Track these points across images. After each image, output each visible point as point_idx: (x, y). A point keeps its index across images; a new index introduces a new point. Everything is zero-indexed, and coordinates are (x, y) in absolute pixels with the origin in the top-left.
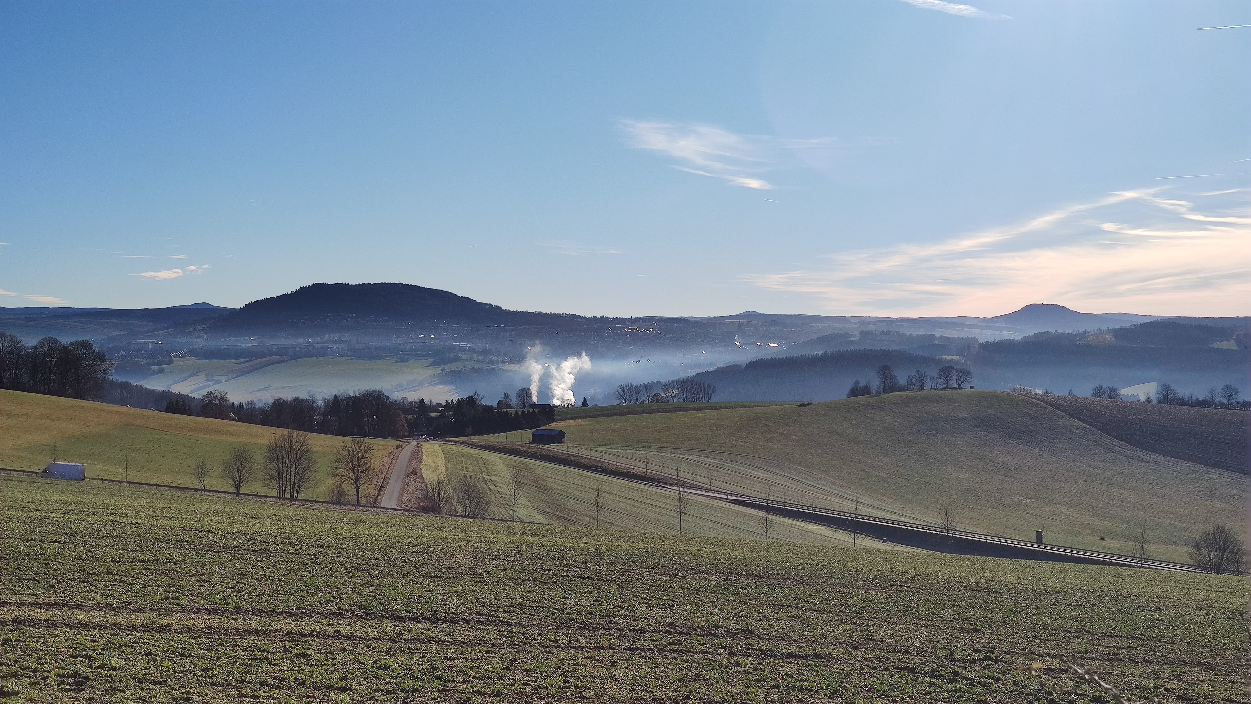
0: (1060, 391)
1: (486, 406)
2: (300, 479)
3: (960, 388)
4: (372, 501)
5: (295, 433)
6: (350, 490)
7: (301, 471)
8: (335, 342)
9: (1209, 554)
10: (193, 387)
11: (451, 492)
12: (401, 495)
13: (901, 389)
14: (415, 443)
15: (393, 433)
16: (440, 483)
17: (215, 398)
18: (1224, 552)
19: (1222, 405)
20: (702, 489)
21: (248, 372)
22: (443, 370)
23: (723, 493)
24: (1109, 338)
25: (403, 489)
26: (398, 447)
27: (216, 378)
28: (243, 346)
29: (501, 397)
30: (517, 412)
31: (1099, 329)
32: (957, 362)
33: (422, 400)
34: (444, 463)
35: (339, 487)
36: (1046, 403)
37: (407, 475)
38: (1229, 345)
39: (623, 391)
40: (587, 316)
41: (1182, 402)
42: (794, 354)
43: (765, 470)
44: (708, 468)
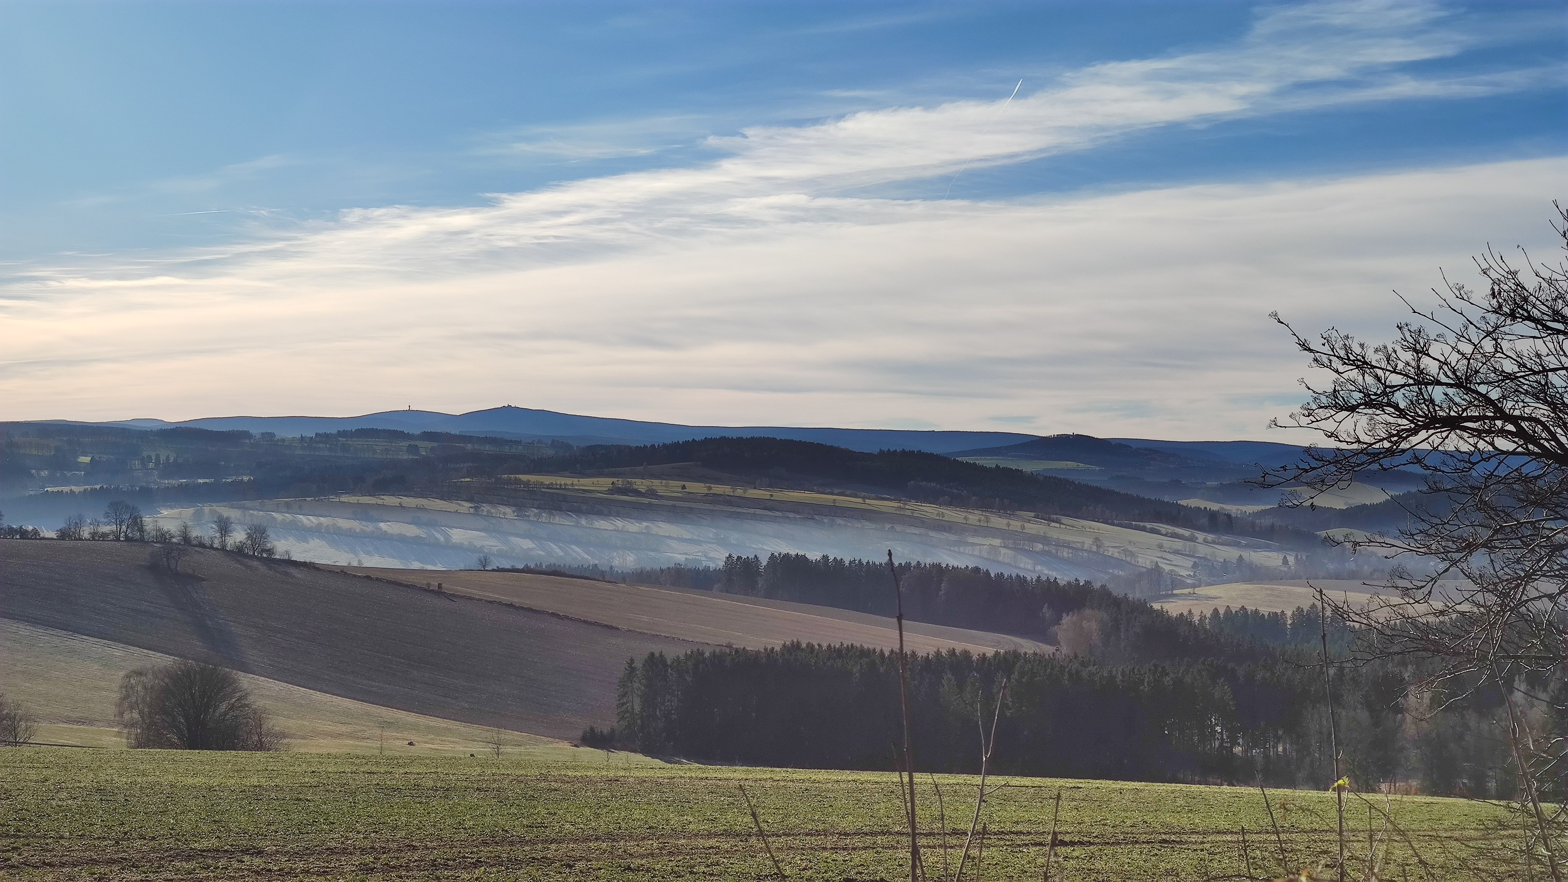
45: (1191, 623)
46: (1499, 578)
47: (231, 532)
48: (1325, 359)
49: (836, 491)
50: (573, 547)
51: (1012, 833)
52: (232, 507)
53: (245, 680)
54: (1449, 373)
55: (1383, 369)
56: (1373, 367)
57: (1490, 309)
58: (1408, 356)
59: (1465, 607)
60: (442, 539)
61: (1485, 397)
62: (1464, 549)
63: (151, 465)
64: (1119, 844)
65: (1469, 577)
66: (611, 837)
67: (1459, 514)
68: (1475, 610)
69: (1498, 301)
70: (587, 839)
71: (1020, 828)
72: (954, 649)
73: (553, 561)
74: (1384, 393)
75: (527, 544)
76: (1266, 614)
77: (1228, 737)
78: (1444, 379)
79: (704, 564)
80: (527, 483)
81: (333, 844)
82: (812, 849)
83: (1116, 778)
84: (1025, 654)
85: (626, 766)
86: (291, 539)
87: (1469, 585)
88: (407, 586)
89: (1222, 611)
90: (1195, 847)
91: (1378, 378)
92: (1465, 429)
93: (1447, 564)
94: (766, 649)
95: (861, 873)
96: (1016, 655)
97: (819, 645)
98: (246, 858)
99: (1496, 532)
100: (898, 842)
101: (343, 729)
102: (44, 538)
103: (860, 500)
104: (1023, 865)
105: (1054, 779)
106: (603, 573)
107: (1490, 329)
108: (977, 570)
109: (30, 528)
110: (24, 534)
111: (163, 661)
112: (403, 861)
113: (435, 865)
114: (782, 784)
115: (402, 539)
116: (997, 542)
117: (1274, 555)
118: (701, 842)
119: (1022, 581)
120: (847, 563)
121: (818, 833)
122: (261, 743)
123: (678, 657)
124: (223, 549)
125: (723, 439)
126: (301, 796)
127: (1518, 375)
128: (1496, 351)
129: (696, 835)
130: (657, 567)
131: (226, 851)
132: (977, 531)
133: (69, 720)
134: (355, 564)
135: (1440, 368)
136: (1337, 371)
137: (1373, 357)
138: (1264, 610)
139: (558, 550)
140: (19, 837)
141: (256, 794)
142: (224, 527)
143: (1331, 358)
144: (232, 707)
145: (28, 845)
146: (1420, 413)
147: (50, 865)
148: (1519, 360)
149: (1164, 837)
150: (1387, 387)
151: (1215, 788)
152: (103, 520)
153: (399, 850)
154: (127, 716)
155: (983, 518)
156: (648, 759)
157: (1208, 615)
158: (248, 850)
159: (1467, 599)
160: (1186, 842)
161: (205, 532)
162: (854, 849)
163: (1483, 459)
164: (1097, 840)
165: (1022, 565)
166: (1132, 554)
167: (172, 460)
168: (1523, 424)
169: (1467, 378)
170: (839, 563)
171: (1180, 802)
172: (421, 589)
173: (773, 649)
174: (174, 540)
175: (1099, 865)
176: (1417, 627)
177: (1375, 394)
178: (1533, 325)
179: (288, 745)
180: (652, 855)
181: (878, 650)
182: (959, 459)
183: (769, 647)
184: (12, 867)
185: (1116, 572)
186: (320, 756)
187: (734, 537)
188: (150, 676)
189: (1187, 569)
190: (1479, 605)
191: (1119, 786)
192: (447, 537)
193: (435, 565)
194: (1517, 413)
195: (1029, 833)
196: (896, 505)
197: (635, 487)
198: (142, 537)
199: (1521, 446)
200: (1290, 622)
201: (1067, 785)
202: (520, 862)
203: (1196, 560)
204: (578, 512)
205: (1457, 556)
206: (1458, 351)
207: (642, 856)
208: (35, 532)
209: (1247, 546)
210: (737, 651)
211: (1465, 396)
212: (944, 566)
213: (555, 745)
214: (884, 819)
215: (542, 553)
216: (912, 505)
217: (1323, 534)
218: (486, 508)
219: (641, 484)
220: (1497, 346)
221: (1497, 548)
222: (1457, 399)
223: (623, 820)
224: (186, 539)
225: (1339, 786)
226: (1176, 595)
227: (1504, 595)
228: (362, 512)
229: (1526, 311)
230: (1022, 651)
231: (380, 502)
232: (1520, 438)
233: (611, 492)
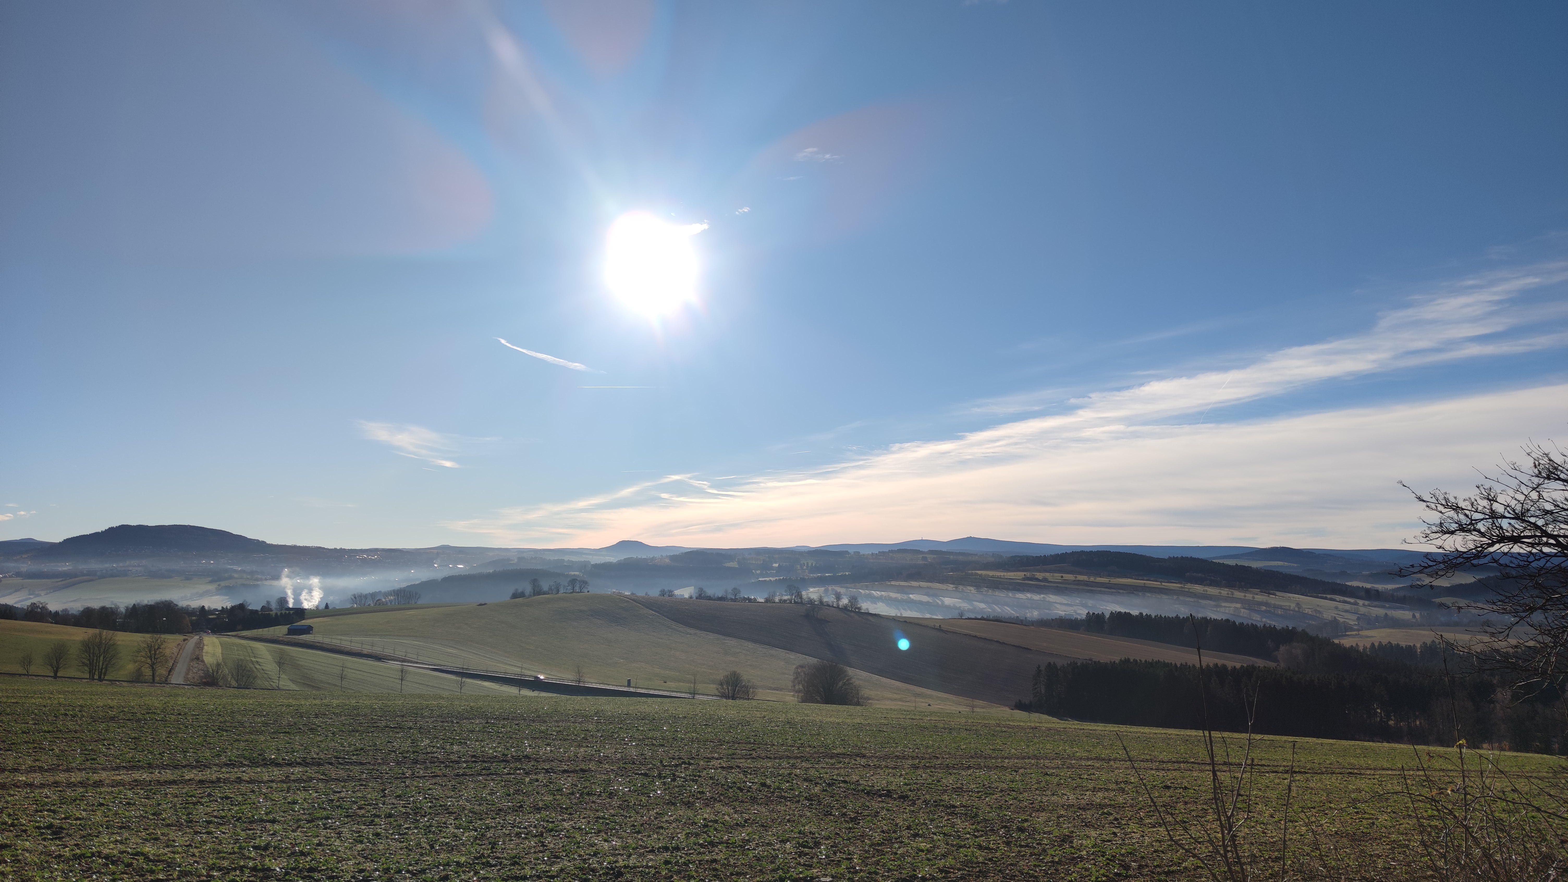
0: (641, 593)
1: (253, 610)
2: (107, 665)
3: (581, 592)
4: (164, 679)
5: (105, 632)
6: (147, 672)
7: (108, 660)
8: (135, 566)
9: (728, 689)
10: (17, 599)
11: (226, 671)
12: (187, 674)
13: (545, 593)
14: (197, 637)
15: (180, 631)
16: (218, 665)
17: (38, 607)
18: (736, 686)
19: (732, 600)
20: (412, 662)
21: (63, 588)
22: (219, 585)
23: (426, 664)
24: (667, 560)
25: (189, 670)
26: (184, 640)
27: (37, 593)
28: (60, 569)
29: (264, 603)
30: (276, 614)
31: (662, 556)
32: (578, 576)
33: (203, 606)
34: (220, 650)
35: (139, 670)
36: (633, 600)
37: (192, 660)
38: (734, 564)
39: (355, 598)
40: (329, 548)
41: (709, 598)
42: (473, 572)
43: (455, 648)
44: (415, 648)
45: (1358, 651)
46: (1551, 627)
47: (841, 599)
48: (1433, 506)
49: (1145, 578)
50: (1006, 607)
51: (1259, 765)
52: (842, 587)
53: (850, 671)
54: (1511, 512)
55: (1469, 510)
56: (1463, 509)
57: (1534, 475)
58: (1485, 503)
59: (1531, 643)
60: (940, 603)
61: (1534, 524)
62: (1527, 610)
63: (805, 567)
64: (1323, 773)
65: (1531, 626)
66: (1035, 757)
67: (1523, 591)
68: (1538, 645)
69: (1538, 470)
70: (1024, 758)
71: (1263, 762)
72: (1217, 664)
73: (996, 614)
74: (1471, 524)
75: (982, 606)
76: (1404, 646)
77: (1385, 715)
78: (1507, 515)
79: (1075, 616)
80: (981, 575)
81: (898, 754)
82: (1144, 769)
83: (1318, 737)
84: (1259, 667)
85: (1040, 721)
86: (869, 602)
87: (1532, 630)
88: (924, 626)
89: (1376, 644)
90: (1369, 777)
91: (1467, 516)
92: (1523, 543)
93: (1518, 619)
94: (1111, 662)
95: (1173, 783)
96: (1253, 668)
97: (1140, 660)
98: (858, 759)
99: (1547, 600)
100: (1193, 767)
101: (896, 696)
102: (759, 602)
103: (1159, 583)
104: (1266, 783)
105: (1280, 737)
106: (1022, 621)
107: (1535, 486)
108: (1228, 621)
109: (753, 597)
110: (750, 600)
111: (812, 661)
112: (933, 764)
113: (948, 767)
114: (1125, 733)
115: (921, 602)
116: (1239, 605)
117: (1407, 612)
118: (1083, 763)
119: (1254, 627)
120: (1153, 617)
121: (1147, 761)
122: (859, 702)
123: (1063, 665)
124: (838, 607)
125: (1082, 552)
126: (880, 729)
127: (1554, 511)
128: (1540, 498)
129: (1081, 759)
130: (1050, 618)
131: (848, 755)
132: (1228, 599)
133: (771, 689)
134: (899, 615)
135: (1505, 509)
136: (1441, 512)
137: (1462, 504)
138: (1403, 644)
139: (998, 609)
140: (755, 744)
141: (859, 727)
142: (838, 597)
143: (1437, 505)
144: (844, 684)
145: (759, 748)
146: (1494, 534)
147: (770, 758)
148: (1555, 503)
149: (1350, 771)
150: (1472, 520)
151: (1379, 744)
152: (784, 593)
153: (930, 758)
154: (797, 687)
155: (1230, 592)
156: (1050, 718)
157: (1368, 647)
158: (859, 755)
159: (1532, 639)
160: (1364, 774)
161: (830, 599)
162: (1168, 770)
163: (1536, 560)
164: (1310, 771)
165: (1254, 618)
166: (1320, 612)
167: (814, 565)
168: (1560, 539)
169: (1522, 514)
170: (1149, 617)
171: (1358, 751)
172: (931, 627)
173: (1115, 662)
174: (816, 603)
175: (1312, 785)
176: (1500, 655)
177: (1466, 524)
178: (1561, 483)
179: (871, 703)
180: (1058, 767)
181: (1173, 663)
182: (1214, 561)
183: (1113, 661)
184: (753, 758)
185: (1310, 622)
186: (887, 709)
187: (1090, 602)
188: (807, 668)
189: (1354, 621)
190: (1539, 642)
191: (1320, 742)
192: (943, 602)
193: (937, 616)
194: (1555, 533)
195: (1269, 766)
196: (1179, 585)
197: (1036, 577)
198: (802, 601)
199: (1559, 552)
200: (1419, 650)
201: (1289, 740)
202: (991, 768)
203: (1359, 616)
204: (1008, 589)
205: (1523, 614)
206: (1516, 499)
207: (1053, 768)
208: (755, 599)
209: (1389, 608)
210: (1095, 662)
211: (1522, 524)
212: (1209, 618)
213: (1001, 709)
214: (1184, 755)
215: (990, 610)
216: (1189, 586)
217: (1438, 600)
218: (961, 587)
219: (1040, 575)
220: (1540, 495)
221: (1549, 609)
222: (1517, 526)
223: (1042, 749)
224: (821, 602)
225: (1460, 744)
226: (1348, 635)
227: (1555, 637)
228: (900, 589)
229: (1557, 475)
230: (1257, 665)
231: (910, 584)
232: (1559, 547)
233: (1024, 579)
